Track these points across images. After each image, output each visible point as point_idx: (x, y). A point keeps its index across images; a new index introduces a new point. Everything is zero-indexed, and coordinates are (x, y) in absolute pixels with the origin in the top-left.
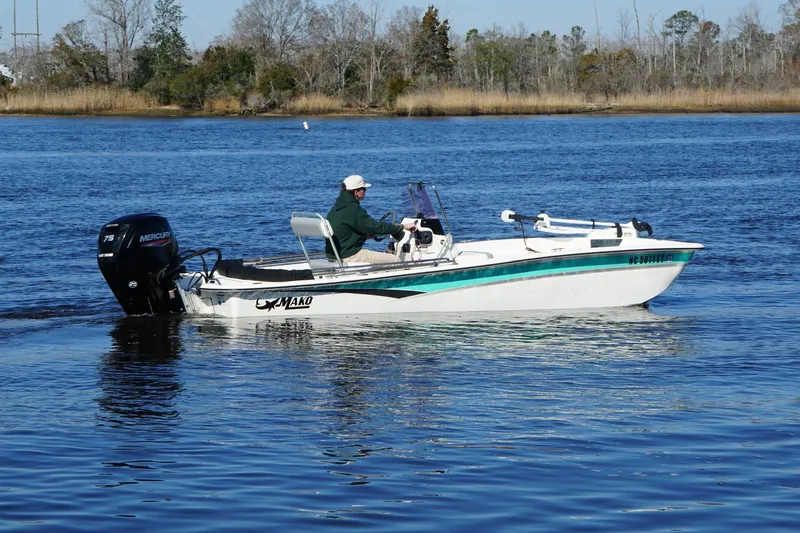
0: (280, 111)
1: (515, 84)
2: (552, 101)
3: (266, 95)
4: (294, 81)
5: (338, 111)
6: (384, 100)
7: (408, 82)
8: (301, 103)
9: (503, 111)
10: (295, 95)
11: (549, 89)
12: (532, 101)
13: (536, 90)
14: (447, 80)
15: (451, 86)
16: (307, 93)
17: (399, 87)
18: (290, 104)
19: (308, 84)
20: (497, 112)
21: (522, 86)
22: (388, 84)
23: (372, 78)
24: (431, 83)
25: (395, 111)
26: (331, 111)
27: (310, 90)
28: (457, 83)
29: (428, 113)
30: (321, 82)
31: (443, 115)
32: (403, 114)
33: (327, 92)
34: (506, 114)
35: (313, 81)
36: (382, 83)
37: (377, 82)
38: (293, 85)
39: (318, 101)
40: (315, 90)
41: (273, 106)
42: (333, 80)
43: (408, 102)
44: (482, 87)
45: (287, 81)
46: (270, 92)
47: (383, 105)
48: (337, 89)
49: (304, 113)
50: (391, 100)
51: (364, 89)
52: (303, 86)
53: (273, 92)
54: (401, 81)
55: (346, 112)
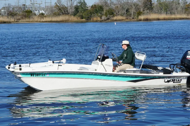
0: (110, 20)
1: (169, 12)
2: (178, 16)
3: (106, 16)
4: (113, 13)
5: (124, 20)
6: (136, 17)
7: (142, 12)
8: (115, 18)
9: (166, 19)
10: (113, 16)
11: (178, 13)
12: (173, 16)
13: (174, 14)
14: (152, 12)
15: (153, 13)
16: (117, 16)
17: (139, 14)
18: (112, 18)
19: (117, 13)
20: (164, 19)
21: (171, 13)
22: (137, 13)
23: (133, 12)
24: (148, 12)
25: (139, 20)
26: (122, 20)
27: (117, 15)
28: (154, 12)
29: (147, 20)
30: (120, 13)
31: (151, 20)
32: (141, 20)
33: (122, 15)
34: (167, 20)
35: (118, 12)
36: (135, 13)
37: (134, 13)
38: (113, 14)
39: (119, 17)
40: (119, 15)
41: (108, 19)
42: (123, 12)
43: (142, 17)
44: (160, 13)
45: (111, 13)
46: (107, 15)
47: (136, 18)
48: (124, 15)
49: (116, 20)
50: (138, 17)
51: (131, 14)
52: (116, 14)
53: (108, 16)
54: (140, 12)
55: (126, 20)
